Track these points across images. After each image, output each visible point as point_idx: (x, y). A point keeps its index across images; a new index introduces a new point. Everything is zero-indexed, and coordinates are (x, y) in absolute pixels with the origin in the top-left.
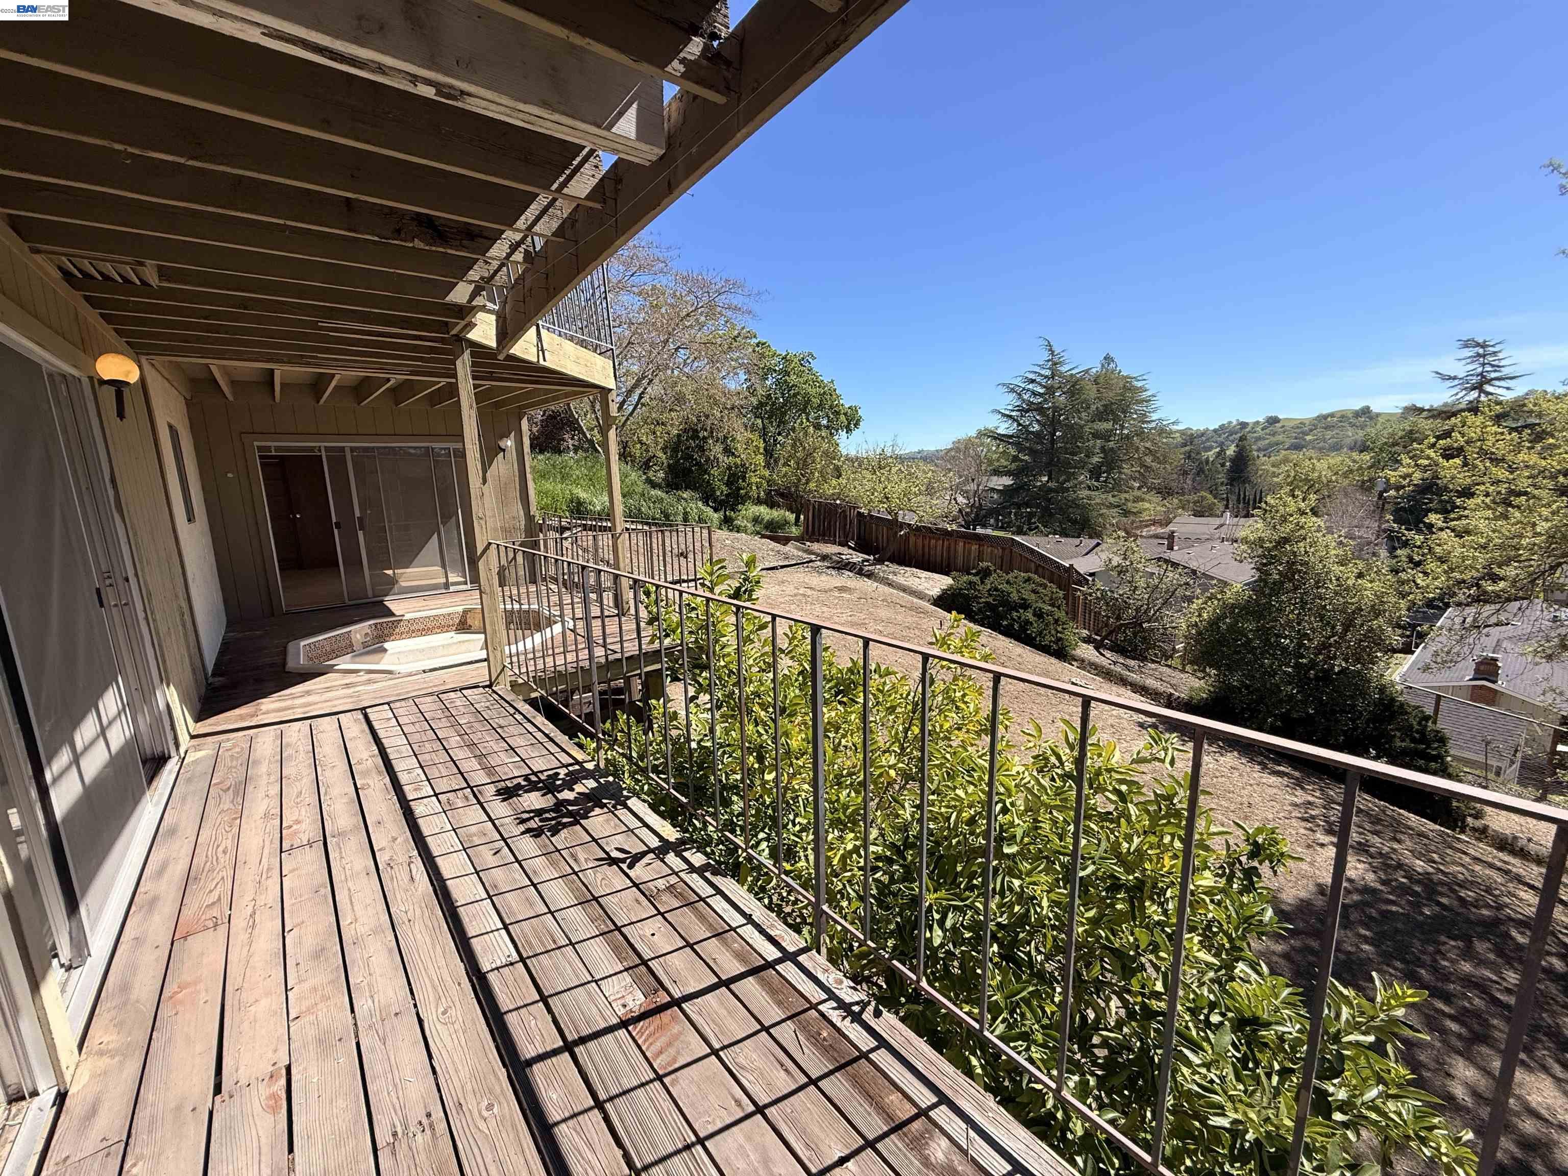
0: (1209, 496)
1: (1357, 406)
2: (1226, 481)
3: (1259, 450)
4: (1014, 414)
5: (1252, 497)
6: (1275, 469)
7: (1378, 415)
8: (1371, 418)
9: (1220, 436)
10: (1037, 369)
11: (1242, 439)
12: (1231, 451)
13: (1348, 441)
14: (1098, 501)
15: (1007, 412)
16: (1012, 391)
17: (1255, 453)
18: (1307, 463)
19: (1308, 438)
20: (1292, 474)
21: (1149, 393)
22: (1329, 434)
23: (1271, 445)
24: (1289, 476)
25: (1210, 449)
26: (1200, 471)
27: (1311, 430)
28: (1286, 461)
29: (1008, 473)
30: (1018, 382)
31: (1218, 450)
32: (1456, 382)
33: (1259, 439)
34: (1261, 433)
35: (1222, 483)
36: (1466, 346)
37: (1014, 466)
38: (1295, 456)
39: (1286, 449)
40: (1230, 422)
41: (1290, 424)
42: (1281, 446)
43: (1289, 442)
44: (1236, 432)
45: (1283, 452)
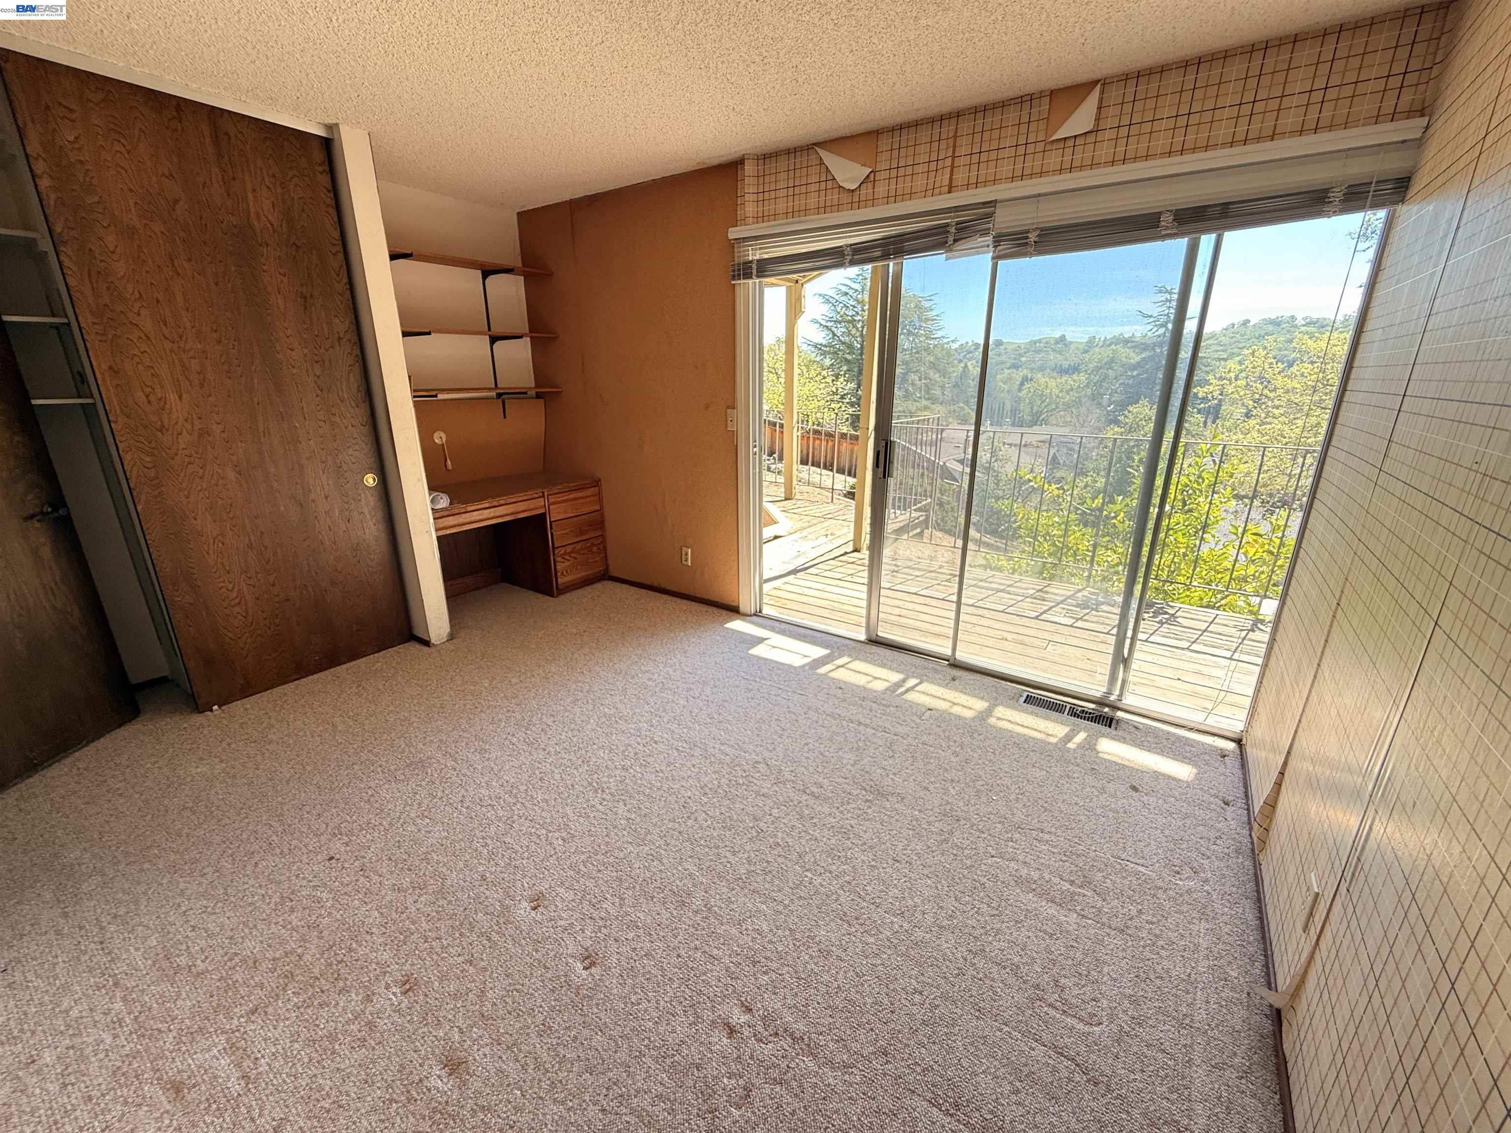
1: (1057, 335)
4: (829, 324)
7: (1071, 343)
8: (1066, 345)
9: (959, 354)
10: (849, 283)
13: (1051, 364)
15: (824, 323)
16: (828, 301)
19: (1023, 359)
21: (934, 313)
22: (1038, 356)
27: (1025, 353)
30: (832, 293)
32: (1151, 320)
36: (1160, 292)
39: (1008, 369)
40: (967, 343)
41: (1010, 347)
42: (1004, 366)
43: (1010, 362)
44: (972, 352)
45: (1007, 371)
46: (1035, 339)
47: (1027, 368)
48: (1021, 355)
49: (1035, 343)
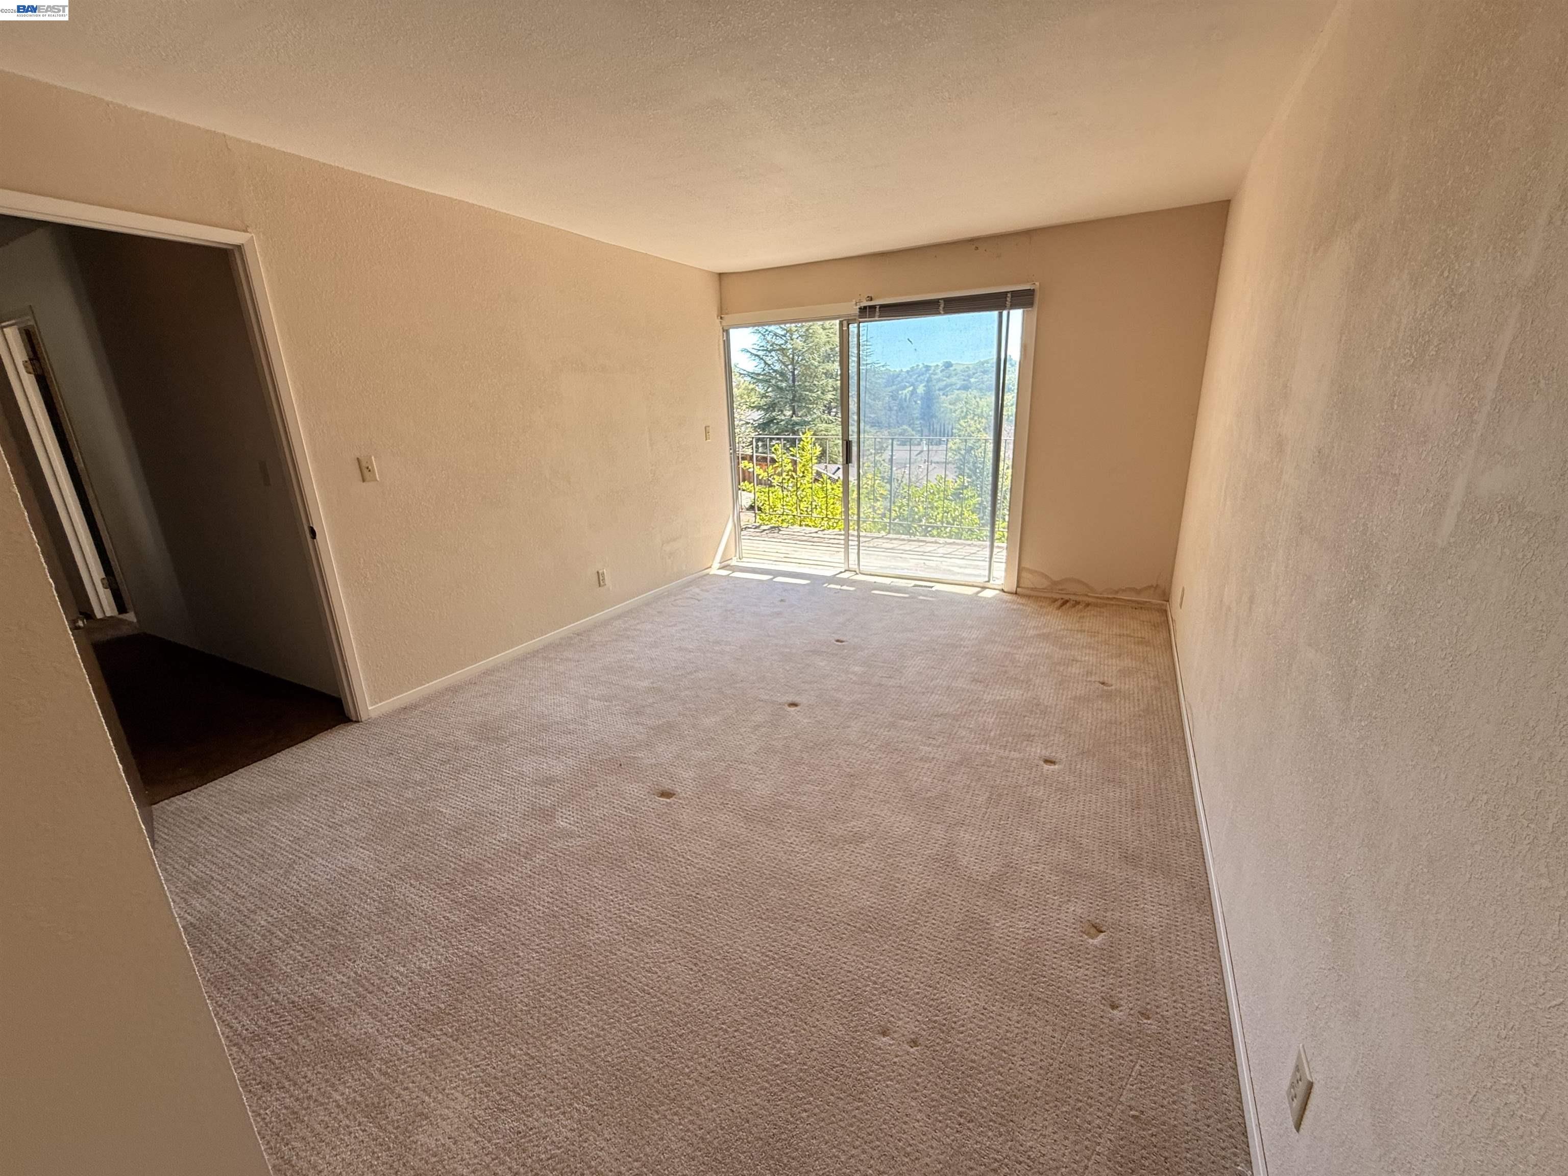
0: (910, 429)
2: (920, 417)
3: (939, 390)
4: (761, 353)
5: (938, 430)
6: (952, 407)
9: (911, 376)
11: (929, 380)
12: (921, 389)
14: (833, 432)
15: (755, 352)
17: (937, 392)
18: (974, 401)
19: (972, 380)
20: (965, 411)
23: (946, 386)
24: (962, 412)
25: (904, 388)
26: (901, 408)
27: (974, 374)
28: (958, 399)
29: (759, 408)
31: (911, 388)
33: (939, 380)
34: (940, 375)
35: (917, 418)
37: (762, 402)
38: (964, 394)
39: (958, 390)
40: (918, 366)
41: (959, 368)
42: (954, 387)
43: (960, 383)
44: (923, 374)
45: (956, 392)
46: (982, 360)
47: (976, 389)
48: (970, 376)
49: (983, 364)
